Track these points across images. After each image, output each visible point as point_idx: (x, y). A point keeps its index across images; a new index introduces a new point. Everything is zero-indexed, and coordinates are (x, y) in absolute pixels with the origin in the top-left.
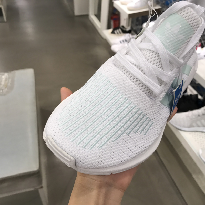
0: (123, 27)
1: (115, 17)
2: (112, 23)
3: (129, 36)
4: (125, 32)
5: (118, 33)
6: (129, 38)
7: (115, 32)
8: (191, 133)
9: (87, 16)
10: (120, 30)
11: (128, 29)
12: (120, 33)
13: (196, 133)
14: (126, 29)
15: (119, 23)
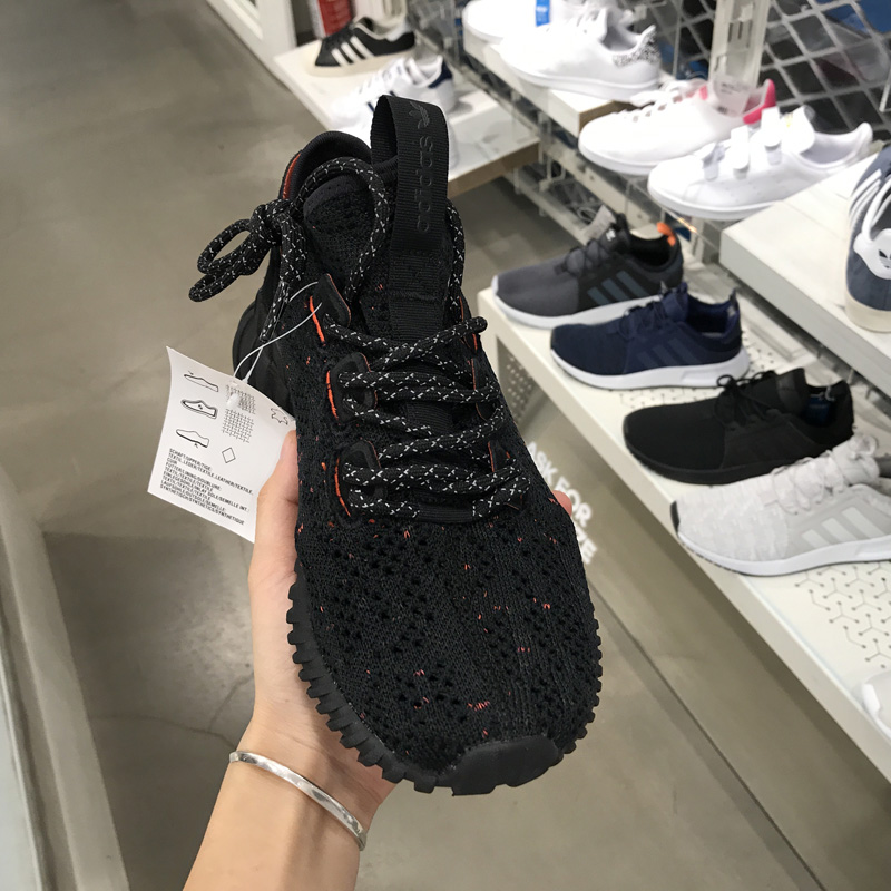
0: (368, 22)
3: (408, 70)
4: (381, 48)
5: (350, 61)
6: (408, 80)
7: (336, 54)
10: (355, 41)
11: (396, 29)
12: (361, 57)
14: (384, 30)
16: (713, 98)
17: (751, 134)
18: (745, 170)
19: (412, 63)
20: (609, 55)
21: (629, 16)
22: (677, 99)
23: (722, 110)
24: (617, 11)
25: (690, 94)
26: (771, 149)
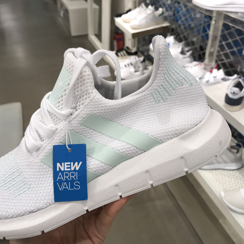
0: (128, 48)
1: (118, 37)
2: (115, 43)
3: (135, 59)
4: (130, 54)
5: (122, 56)
6: (135, 61)
7: (119, 54)
8: (211, 171)
9: (86, 36)
10: (124, 52)
11: (134, 50)
12: (125, 55)
13: (217, 171)
14: (131, 50)
15: (124, 44)
16: (203, 66)
17: (210, 74)
18: (208, 82)
19: (136, 57)
20: (181, 56)
21: (187, 49)
22: (195, 66)
23: (205, 69)
24: (184, 47)
25: (198, 65)
26: (215, 77)
